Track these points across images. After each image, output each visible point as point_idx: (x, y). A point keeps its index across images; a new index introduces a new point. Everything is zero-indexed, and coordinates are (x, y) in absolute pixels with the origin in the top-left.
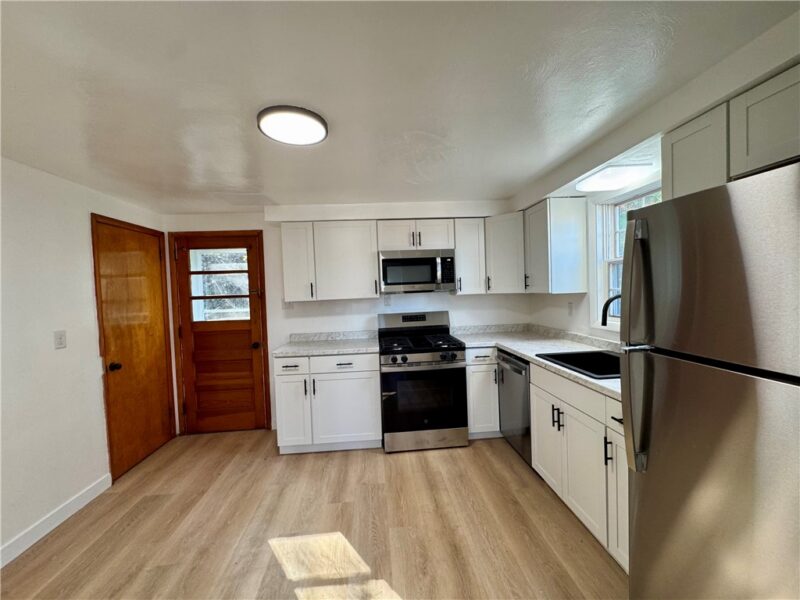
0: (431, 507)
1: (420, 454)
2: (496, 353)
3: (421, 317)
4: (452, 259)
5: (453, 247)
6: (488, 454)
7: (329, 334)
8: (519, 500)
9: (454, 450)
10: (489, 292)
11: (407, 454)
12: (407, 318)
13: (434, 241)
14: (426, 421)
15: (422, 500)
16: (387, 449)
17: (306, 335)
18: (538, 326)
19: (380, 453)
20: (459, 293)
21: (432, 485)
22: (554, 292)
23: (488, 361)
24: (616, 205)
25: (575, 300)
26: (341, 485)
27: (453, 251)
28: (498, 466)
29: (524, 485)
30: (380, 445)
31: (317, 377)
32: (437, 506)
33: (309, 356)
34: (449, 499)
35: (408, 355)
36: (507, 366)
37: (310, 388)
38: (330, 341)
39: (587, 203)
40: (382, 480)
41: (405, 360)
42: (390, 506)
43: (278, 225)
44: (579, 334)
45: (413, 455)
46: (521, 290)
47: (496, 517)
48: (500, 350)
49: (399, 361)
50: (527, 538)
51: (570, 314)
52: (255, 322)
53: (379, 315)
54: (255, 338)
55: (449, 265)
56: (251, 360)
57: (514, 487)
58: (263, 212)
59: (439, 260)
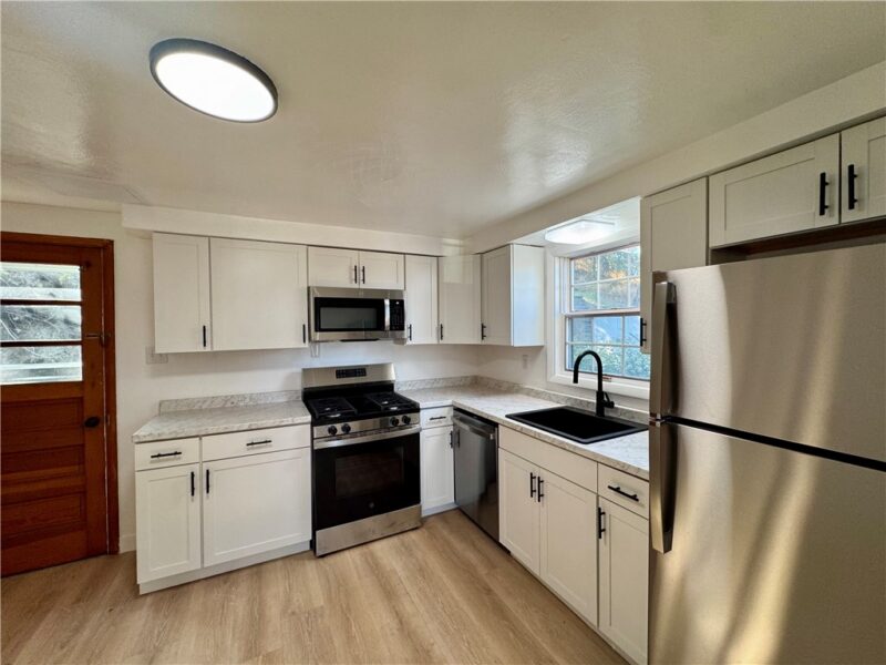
0: (393, 624)
1: (364, 548)
2: (452, 413)
3: (359, 371)
4: (402, 302)
5: (402, 288)
6: (445, 533)
7: (227, 399)
8: (492, 587)
9: (405, 535)
10: (441, 342)
11: (347, 553)
12: (342, 372)
13: (380, 279)
14: (372, 505)
15: (377, 618)
16: (319, 552)
17: (189, 402)
18: (488, 378)
19: (309, 559)
20: (409, 342)
21: (389, 593)
22: (516, 345)
23: (443, 422)
24: (571, 259)
25: (533, 353)
26: (257, 623)
27: (400, 292)
28: (459, 546)
29: (492, 566)
30: (308, 547)
31: (211, 466)
32: (401, 622)
33: (200, 437)
34: (414, 605)
35: (350, 424)
36: (466, 427)
37: (200, 483)
38: (228, 407)
39: (545, 253)
40: (319, 601)
41: (346, 429)
42: (338, 641)
43: (148, 237)
44: (536, 388)
45: (356, 553)
46: (476, 340)
47: (473, 617)
48: (457, 410)
49: (340, 432)
50: (511, 635)
51: (525, 366)
52: (93, 385)
53: (304, 370)
54: (90, 411)
55: (398, 308)
56: (83, 446)
57: (482, 571)
58: (119, 213)
59: (387, 302)
